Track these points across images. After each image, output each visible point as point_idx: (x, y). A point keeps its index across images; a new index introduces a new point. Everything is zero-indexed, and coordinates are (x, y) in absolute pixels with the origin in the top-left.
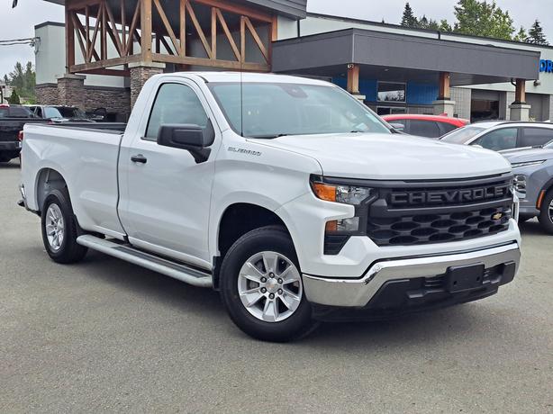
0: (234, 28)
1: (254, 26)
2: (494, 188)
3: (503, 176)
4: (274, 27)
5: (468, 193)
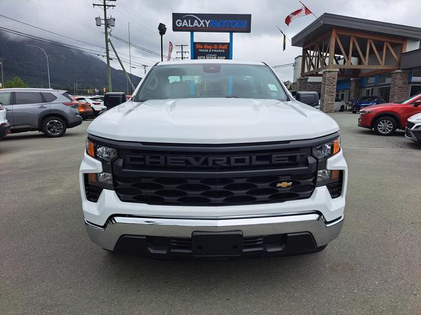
0: (380, 50)
1: (392, 47)
2: (271, 156)
3: (291, 143)
4: (404, 46)
5: (222, 160)
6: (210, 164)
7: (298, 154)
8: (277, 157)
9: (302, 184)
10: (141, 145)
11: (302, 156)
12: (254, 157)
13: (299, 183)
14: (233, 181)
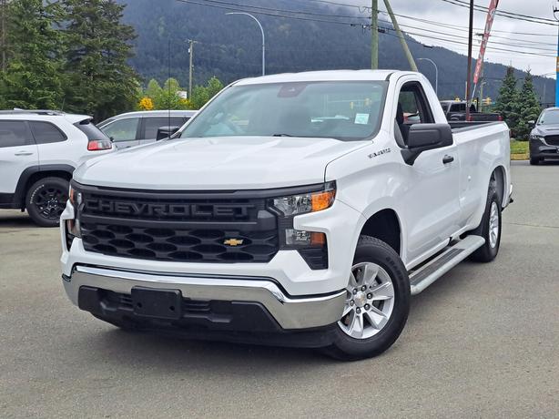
2: (212, 207)
5: (160, 208)
6: (150, 212)
7: (244, 207)
8: (219, 208)
9: (253, 244)
10: (97, 189)
11: (248, 208)
12: (194, 206)
13: (251, 242)
14: (174, 233)
